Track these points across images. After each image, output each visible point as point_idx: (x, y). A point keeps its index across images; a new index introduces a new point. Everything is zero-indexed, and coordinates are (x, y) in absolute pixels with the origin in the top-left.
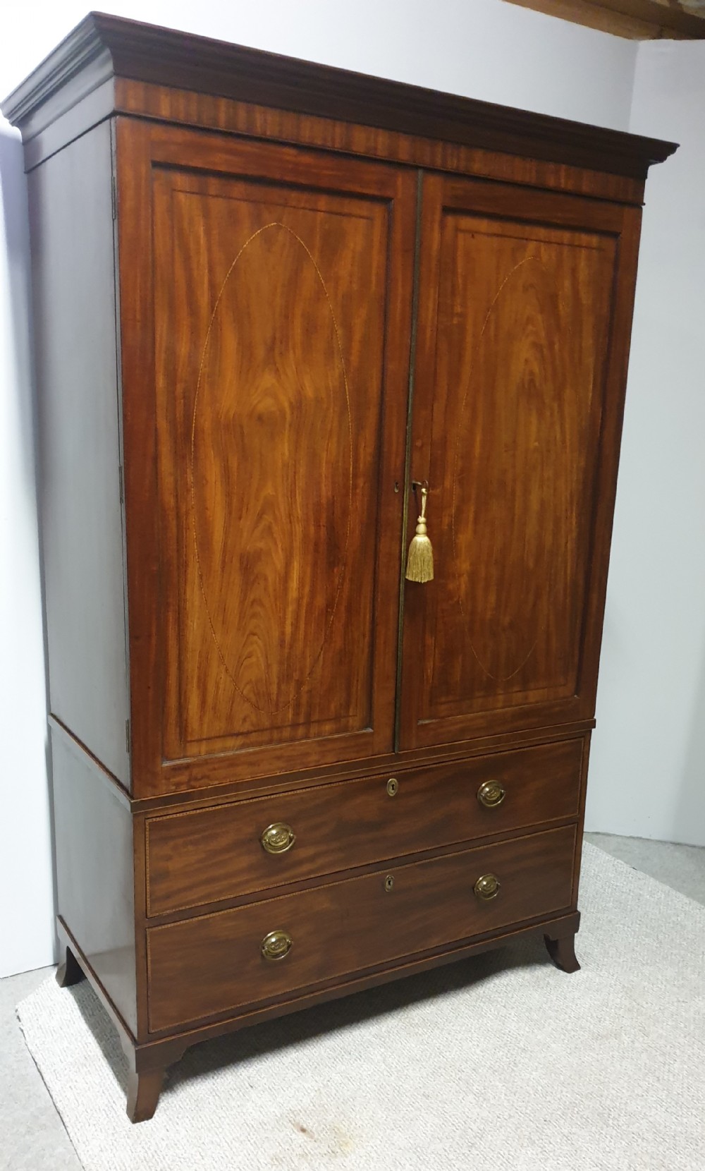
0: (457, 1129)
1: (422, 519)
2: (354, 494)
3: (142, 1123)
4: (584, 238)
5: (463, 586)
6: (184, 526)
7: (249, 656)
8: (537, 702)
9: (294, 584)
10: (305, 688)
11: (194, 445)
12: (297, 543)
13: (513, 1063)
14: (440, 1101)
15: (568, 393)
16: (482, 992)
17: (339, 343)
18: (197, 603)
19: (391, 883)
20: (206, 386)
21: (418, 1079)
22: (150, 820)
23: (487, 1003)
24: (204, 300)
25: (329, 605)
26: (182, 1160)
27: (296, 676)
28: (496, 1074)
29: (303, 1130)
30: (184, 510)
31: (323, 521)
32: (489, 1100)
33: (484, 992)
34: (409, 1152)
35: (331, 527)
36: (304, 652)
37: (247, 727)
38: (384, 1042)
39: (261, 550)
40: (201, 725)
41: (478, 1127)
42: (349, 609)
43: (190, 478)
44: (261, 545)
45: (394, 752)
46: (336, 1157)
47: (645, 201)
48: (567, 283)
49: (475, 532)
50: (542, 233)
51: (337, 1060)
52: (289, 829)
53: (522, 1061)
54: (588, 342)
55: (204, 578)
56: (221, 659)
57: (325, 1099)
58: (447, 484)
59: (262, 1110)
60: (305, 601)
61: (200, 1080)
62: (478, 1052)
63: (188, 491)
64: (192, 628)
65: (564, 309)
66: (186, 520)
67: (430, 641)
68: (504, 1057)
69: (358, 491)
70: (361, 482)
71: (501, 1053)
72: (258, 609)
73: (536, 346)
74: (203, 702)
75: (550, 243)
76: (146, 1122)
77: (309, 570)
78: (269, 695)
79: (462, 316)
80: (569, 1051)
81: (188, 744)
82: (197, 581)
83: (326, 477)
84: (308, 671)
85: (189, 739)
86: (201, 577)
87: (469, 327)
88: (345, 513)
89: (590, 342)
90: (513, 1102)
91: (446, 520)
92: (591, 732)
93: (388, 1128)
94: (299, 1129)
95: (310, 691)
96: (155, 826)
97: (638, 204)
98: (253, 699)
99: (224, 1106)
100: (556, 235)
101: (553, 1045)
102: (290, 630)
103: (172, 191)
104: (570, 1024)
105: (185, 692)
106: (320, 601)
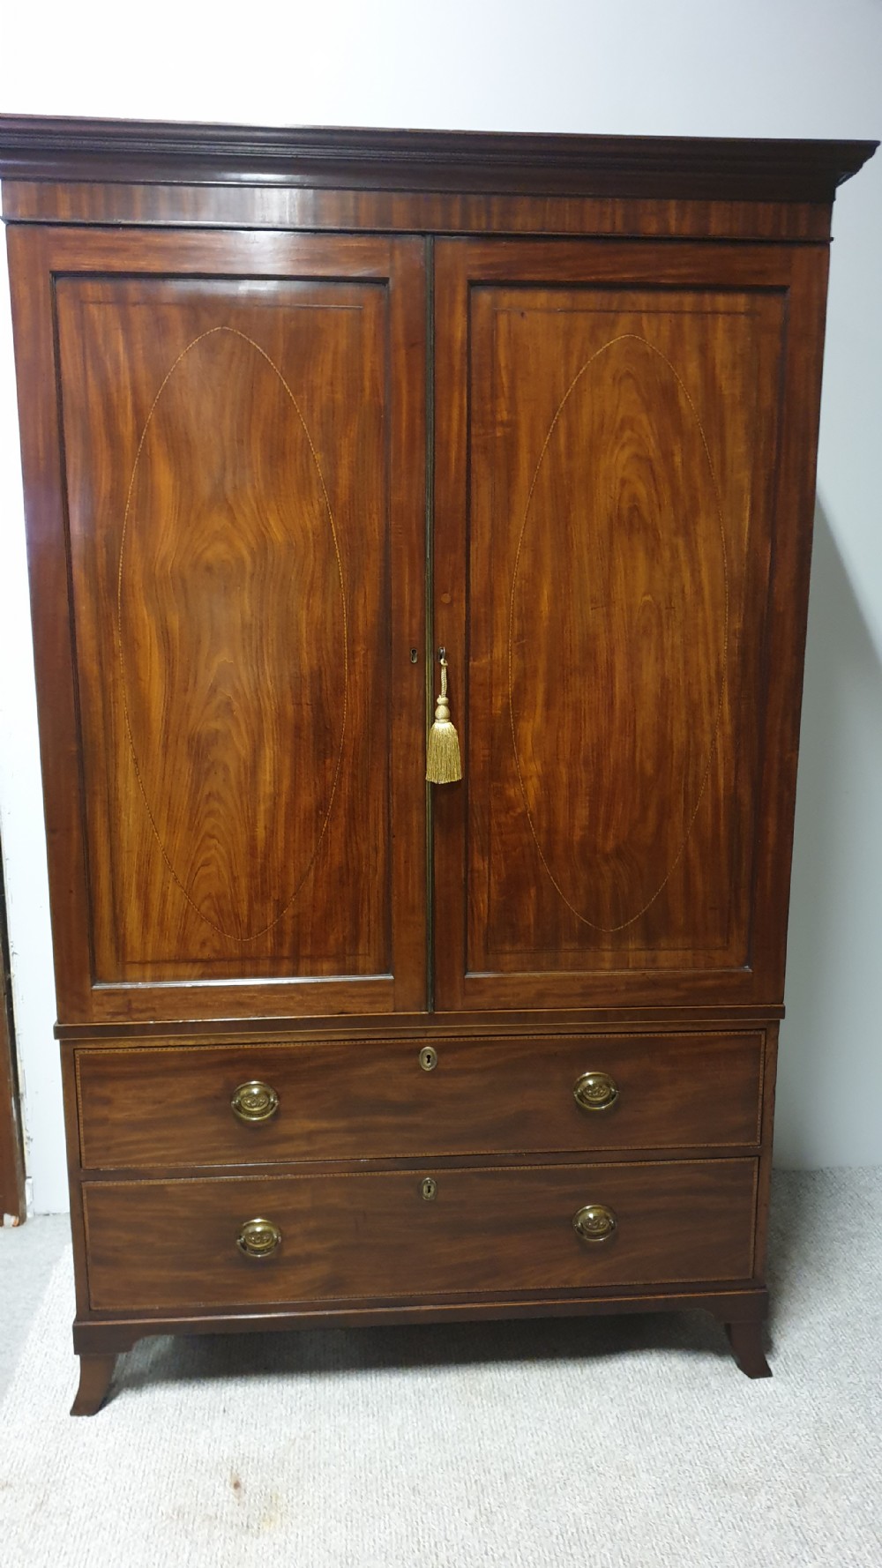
0: (419, 1551)
1: (442, 699)
2: (352, 665)
3: (80, 1418)
4: (721, 301)
5: (531, 792)
6: (112, 700)
7: (206, 864)
8: (675, 968)
9: (266, 776)
10: (289, 912)
11: (122, 601)
12: (268, 725)
13: (562, 1483)
14: (427, 1504)
15: (703, 526)
16: (600, 1371)
17: (320, 472)
18: (132, 794)
19: (432, 1189)
20: (135, 534)
21: (425, 1464)
22: (81, 1052)
23: (594, 1389)
24: (127, 428)
25: (321, 806)
26: (84, 1477)
27: (275, 895)
28: (532, 1490)
29: (237, 1485)
30: (111, 679)
31: (306, 699)
32: (493, 1524)
33: (601, 1373)
34: (336, 1558)
35: (319, 706)
36: (285, 867)
37: (207, 953)
38: (420, 1402)
39: (217, 731)
40: (144, 944)
41: (448, 1557)
42: (352, 814)
43: (118, 642)
44: (216, 725)
45: (427, 1011)
46: (246, 1533)
47: (833, 235)
48: (693, 368)
49: (548, 720)
50: (643, 299)
51: (346, 1409)
52: (270, 1091)
53: (577, 1484)
54: (738, 449)
55: (140, 762)
56: (168, 865)
57: (292, 1455)
58: (499, 651)
59: (213, 1444)
60: (284, 799)
61: (177, 1385)
62: (531, 1453)
63: (115, 657)
64: (126, 823)
65: (689, 403)
66: (114, 692)
67: (480, 864)
68: (559, 1471)
69: (357, 660)
70: (360, 648)
71: (561, 1464)
72: (215, 805)
73: (641, 459)
74: (146, 915)
75: (657, 312)
76: (85, 1417)
77: (287, 762)
78: (237, 916)
79: (512, 425)
80: (660, 1490)
81: (128, 966)
82: (131, 765)
83: (309, 644)
84: (291, 890)
85: (129, 959)
86: (136, 761)
87: (524, 441)
88: (339, 689)
89: (741, 449)
90: (523, 1538)
91: (499, 702)
92: (778, 1022)
93: (335, 1518)
94: (233, 1482)
95: (297, 917)
96: (88, 1061)
97: (822, 241)
98: (215, 919)
99: (177, 1426)
100: (667, 300)
101: (644, 1476)
102: (264, 835)
103: (81, 303)
104: (693, 1452)
105: (121, 902)
106: (307, 800)
